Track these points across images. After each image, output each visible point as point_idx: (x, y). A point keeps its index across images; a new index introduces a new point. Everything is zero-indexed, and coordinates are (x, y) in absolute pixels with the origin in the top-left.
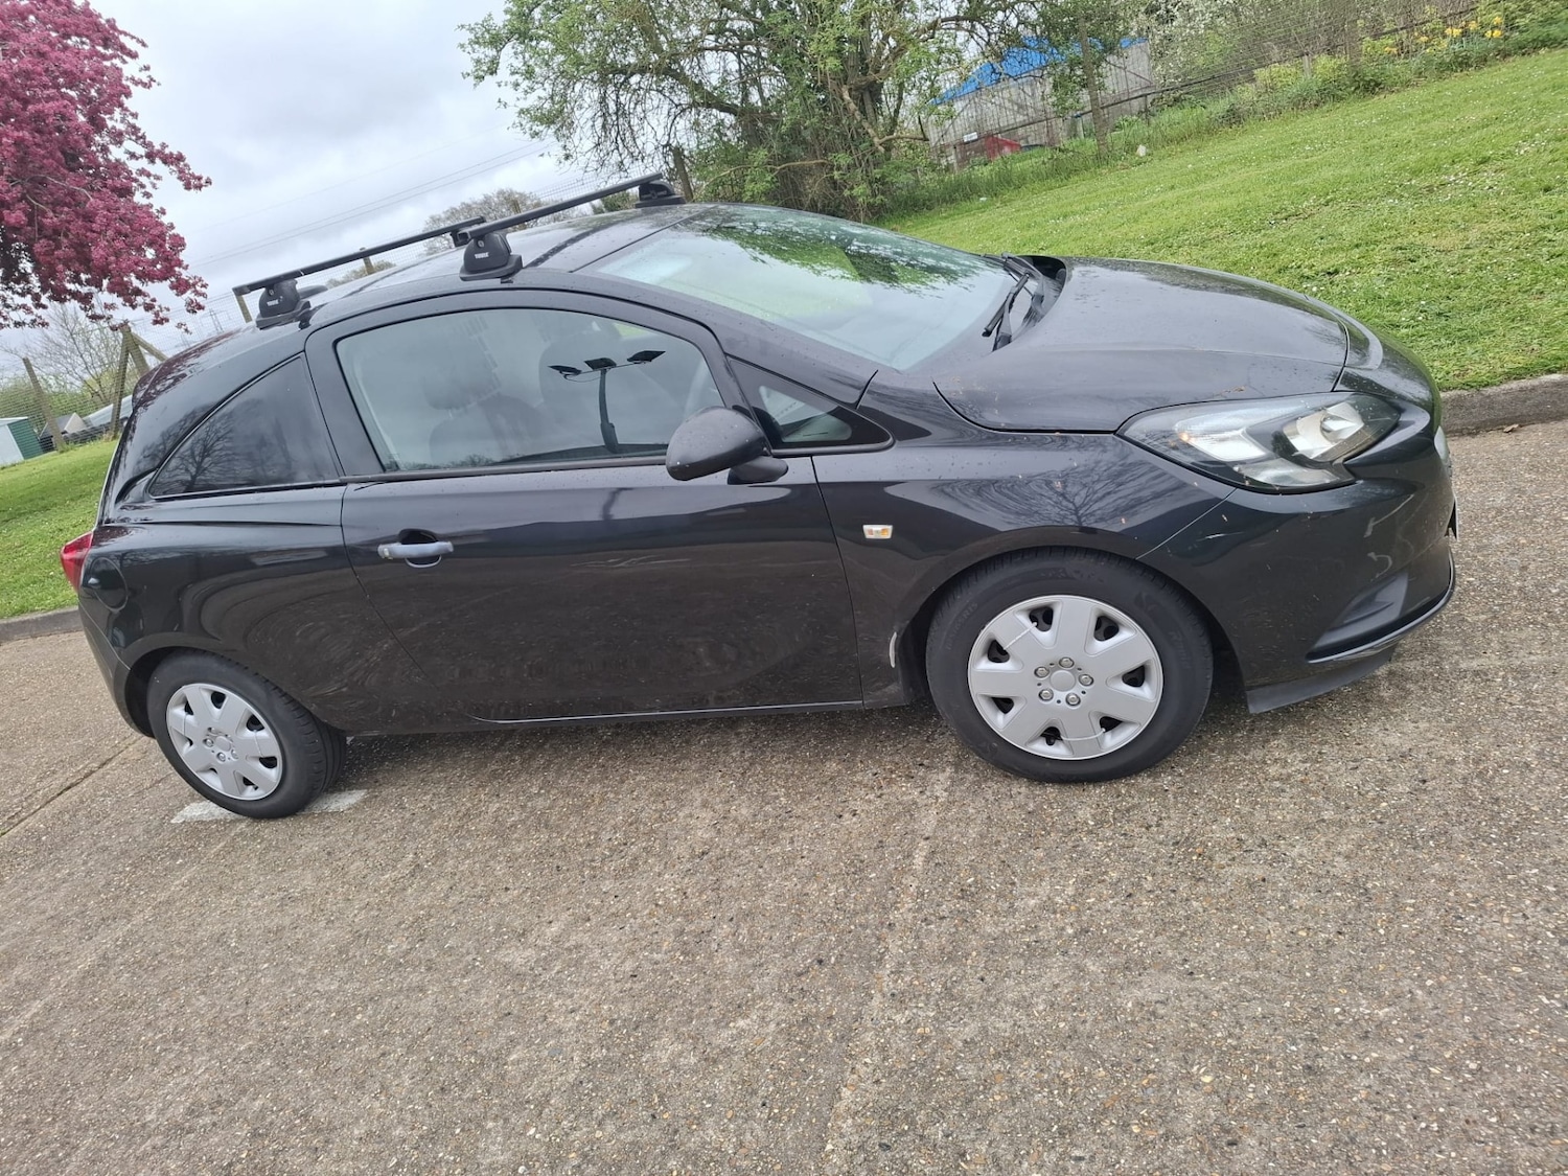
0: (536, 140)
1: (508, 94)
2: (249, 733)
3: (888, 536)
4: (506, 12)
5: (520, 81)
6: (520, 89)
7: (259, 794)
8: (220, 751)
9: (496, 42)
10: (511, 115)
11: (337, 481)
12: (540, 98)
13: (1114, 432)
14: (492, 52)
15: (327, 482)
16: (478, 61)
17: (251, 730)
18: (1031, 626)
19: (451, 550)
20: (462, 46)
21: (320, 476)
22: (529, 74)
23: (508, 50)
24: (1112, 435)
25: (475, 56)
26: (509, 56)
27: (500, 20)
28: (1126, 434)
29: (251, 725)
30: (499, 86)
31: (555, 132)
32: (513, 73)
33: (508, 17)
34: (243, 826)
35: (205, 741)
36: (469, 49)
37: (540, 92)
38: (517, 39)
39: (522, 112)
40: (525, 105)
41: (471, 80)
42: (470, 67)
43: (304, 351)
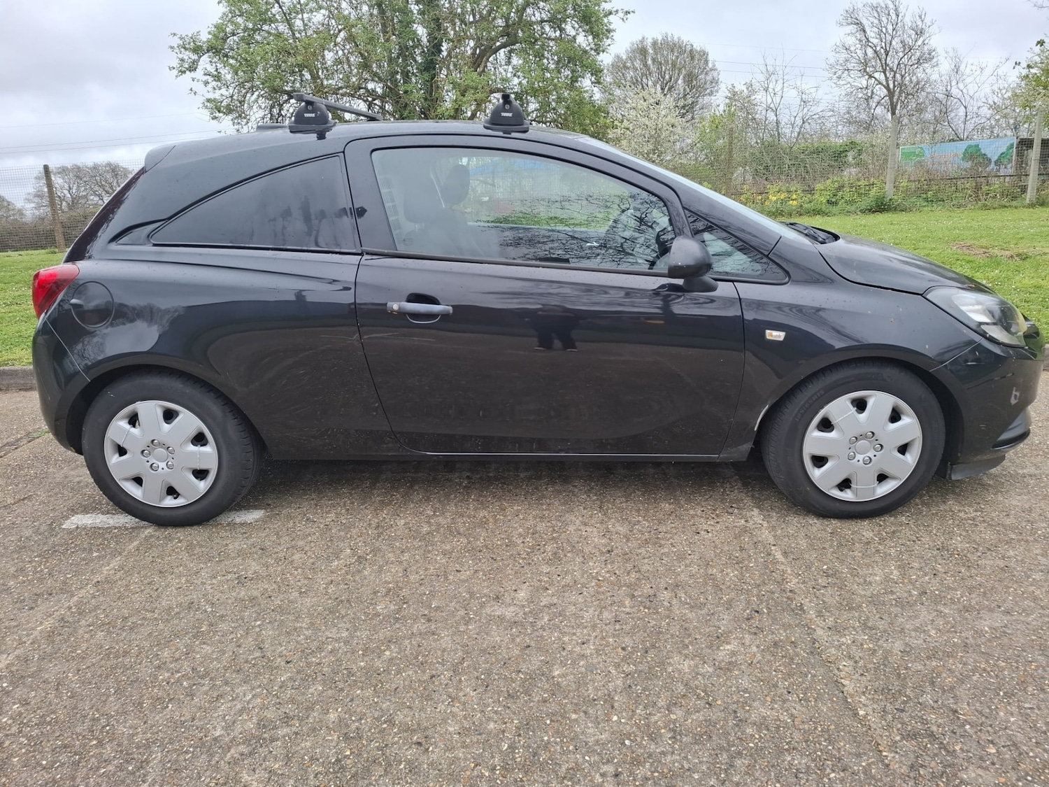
0: (215, 121)
1: (199, 87)
2: (192, 448)
3: (782, 339)
4: (209, 33)
5: (209, 81)
6: (210, 86)
7: (180, 502)
8: (155, 461)
9: (197, 50)
10: (200, 100)
11: (354, 251)
12: (222, 95)
13: (921, 295)
14: (195, 57)
15: (343, 250)
16: (182, 60)
17: (194, 445)
18: (854, 410)
19: (451, 312)
20: (172, 48)
21: (338, 245)
22: (218, 77)
23: (205, 59)
24: (920, 296)
25: (180, 56)
26: (205, 62)
27: (205, 37)
28: (928, 297)
29: (195, 442)
30: (193, 80)
31: (232, 120)
32: (205, 74)
33: (210, 36)
34: (150, 530)
35: (143, 452)
36: (177, 51)
37: (223, 91)
38: (213, 53)
39: (209, 100)
40: (211, 96)
41: (175, 72)
42: (175, 63)
43: (344, 152)
